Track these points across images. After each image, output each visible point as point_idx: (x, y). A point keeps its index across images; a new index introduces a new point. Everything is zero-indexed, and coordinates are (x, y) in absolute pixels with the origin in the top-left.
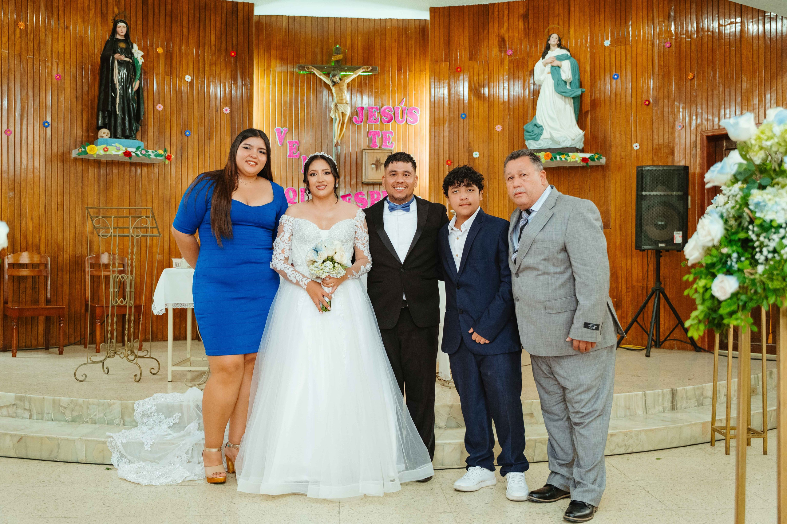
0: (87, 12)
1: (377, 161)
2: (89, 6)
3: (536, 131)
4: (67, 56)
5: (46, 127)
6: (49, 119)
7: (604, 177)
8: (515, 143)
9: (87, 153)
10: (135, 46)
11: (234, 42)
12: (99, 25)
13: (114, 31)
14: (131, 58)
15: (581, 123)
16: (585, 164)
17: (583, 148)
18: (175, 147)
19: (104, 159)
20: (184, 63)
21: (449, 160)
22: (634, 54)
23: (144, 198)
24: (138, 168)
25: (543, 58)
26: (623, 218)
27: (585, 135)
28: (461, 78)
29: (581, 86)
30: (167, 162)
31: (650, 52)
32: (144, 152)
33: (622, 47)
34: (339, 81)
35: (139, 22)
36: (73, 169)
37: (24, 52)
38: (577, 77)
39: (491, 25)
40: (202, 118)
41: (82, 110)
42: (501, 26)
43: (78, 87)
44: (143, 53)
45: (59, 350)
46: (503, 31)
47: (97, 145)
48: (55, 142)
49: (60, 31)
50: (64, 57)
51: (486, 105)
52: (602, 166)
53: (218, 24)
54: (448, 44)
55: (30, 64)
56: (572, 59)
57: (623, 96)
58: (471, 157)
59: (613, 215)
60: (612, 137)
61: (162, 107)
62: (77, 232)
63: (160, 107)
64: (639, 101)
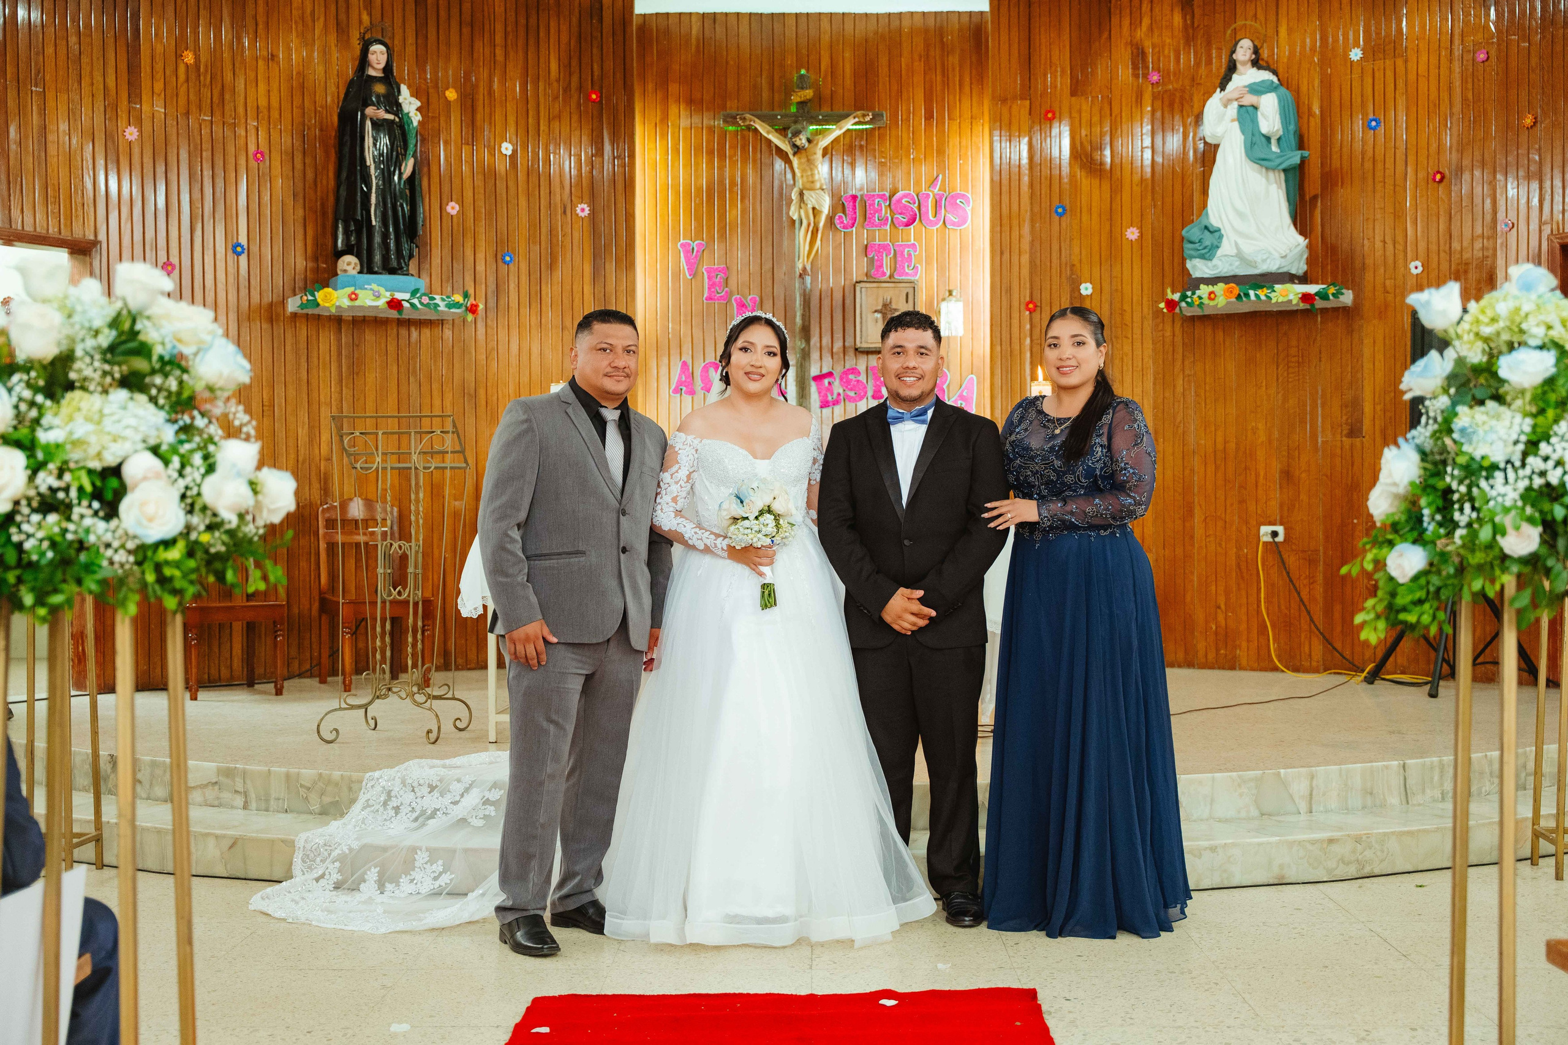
0: (310, 23)
1: (885, 305)
2: (313, 12)
3: (1208, 240)
4: (275, 114)
5: (239, 254)
6: (243, 240)
7: (1350, 332)
8: (1166, 262)
9: (318, 305)
10: (404, 90)
11: (596, 73)
12: (333, 48)
13: (363, 61)
14: (396, 115)
15: (1301, 219)
16: (1308, 306)
17: (1306, 273)
18: (483, 286)
19: (347, 315)
20: (498, 117)
21: (1030, 302)
22: (1412, 77)
23: (425, 388)
24: (413, 329)
25: (1223, 89)
26: (1388, 414)
27: (1310, 247)
28: (1055, 131)
29: (1301, 146)
30: (470, 317)
31: (1444, 71)
32: (425, 300)
33: (1387, 62)
34: (807, 145)
35: (411, 40)
36: (289, 335)
37: (193, 109)
38: (1292, 127)
39: (1115, 20)
40: (534, 226)
41: (305, 219)
42: (1135, 24)
43: (296, 174)
44: (419, 104)
45: (276, 686)
46: (1141, 33)
47: (335, 289)
48: (255, 282)
49: (261, 63)
50: (269, 117)
51: (1106, 186)
52: (1345, 309)
53: (564, 38)
54: (1028, 63)
55: (205, 131)
56: (1283, 90)
57: (1389, 164)
58: (1076, 294)
59: (1368, 408)
60: (1366, 248)
61: (457, 207)
62: (300, 459)
63: (453, 208)
64: (1422, 175)
